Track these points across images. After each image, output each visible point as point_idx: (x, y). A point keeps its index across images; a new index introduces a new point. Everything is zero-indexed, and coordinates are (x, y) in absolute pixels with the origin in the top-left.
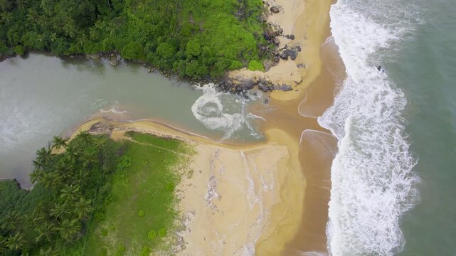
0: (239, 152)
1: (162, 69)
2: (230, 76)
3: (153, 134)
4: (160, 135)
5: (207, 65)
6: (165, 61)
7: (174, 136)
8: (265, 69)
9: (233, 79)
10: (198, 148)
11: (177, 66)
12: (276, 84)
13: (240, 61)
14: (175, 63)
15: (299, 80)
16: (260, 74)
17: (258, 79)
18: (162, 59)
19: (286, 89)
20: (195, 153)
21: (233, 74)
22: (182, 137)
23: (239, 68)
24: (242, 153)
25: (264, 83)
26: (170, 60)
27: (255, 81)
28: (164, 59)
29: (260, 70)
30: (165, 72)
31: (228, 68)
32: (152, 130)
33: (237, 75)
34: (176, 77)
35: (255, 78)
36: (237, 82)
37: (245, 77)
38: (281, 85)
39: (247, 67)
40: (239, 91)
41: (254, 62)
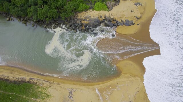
0: (94, 89)
1: (19, 17)
2: (79, 18)
3: (6, 78)
4: (14, 79)
5: (57, 8)
6: (19, 9)
7: (28, 79)
8: (109, 9)
9: (82, 20)
10: (51, 91)
11: (30, 12)
12: (119, 21)
13: (87, 4)
14: (29, 10)
15: (139, 15)
16: (105, 13)
17: (103, 18)
18: (16, 8)
19: (129, 24)
20: (48, 96)
21: (81, 16)
22: (35, 78)
23: (86, 10)
24: (97, 90)
25: (109, 21)
26: (24, 8)
27: (101, 20)
28: (18, 7)
29: (104, 10)
30: (22, 19)
31: (76, 10)
32: (6, 75)
33: (86, 16)
34: (32, 23)
35: (101, 17)
36: (86, 22)
37: (92, 17)
38: (124, 21)
39: (93, 8)
40: (88, 29)
41: (98, 4)
